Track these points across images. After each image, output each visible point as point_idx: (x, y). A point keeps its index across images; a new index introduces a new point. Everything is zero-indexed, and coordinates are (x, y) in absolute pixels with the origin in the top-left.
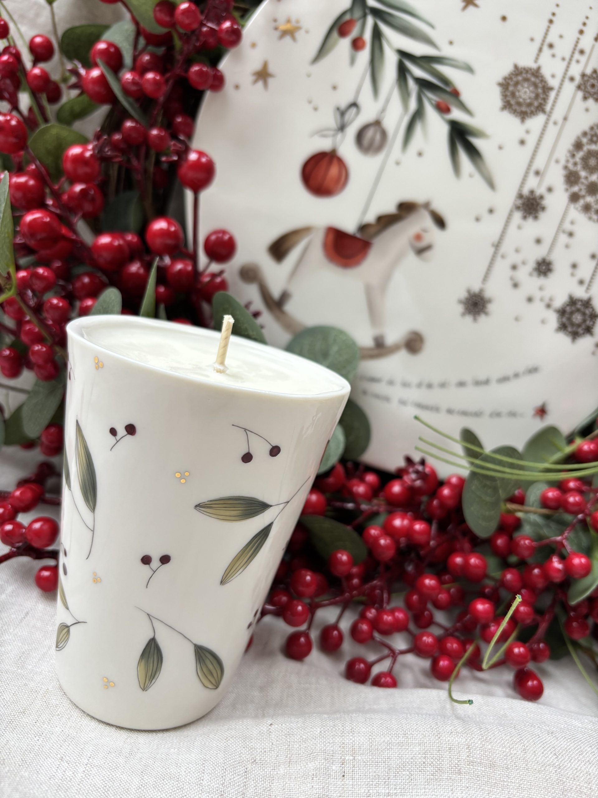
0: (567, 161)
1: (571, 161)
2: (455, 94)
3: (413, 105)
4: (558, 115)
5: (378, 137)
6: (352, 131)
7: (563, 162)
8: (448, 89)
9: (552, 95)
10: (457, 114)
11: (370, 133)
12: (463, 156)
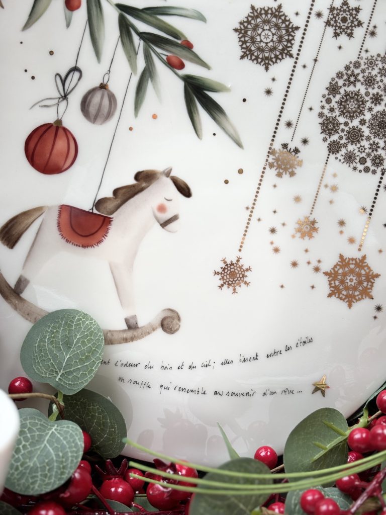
0: (323, 107)
1: (327, 106)
2: (188, 46)
3: (141, 64)
4: (306, 57)
5: (106, 102)
6: (76, 99)
7: (317, 110)
8: (179, 42)
9: (298, 35)
10: (191, 69)
11: (96, 99)
12: (203, 114)
